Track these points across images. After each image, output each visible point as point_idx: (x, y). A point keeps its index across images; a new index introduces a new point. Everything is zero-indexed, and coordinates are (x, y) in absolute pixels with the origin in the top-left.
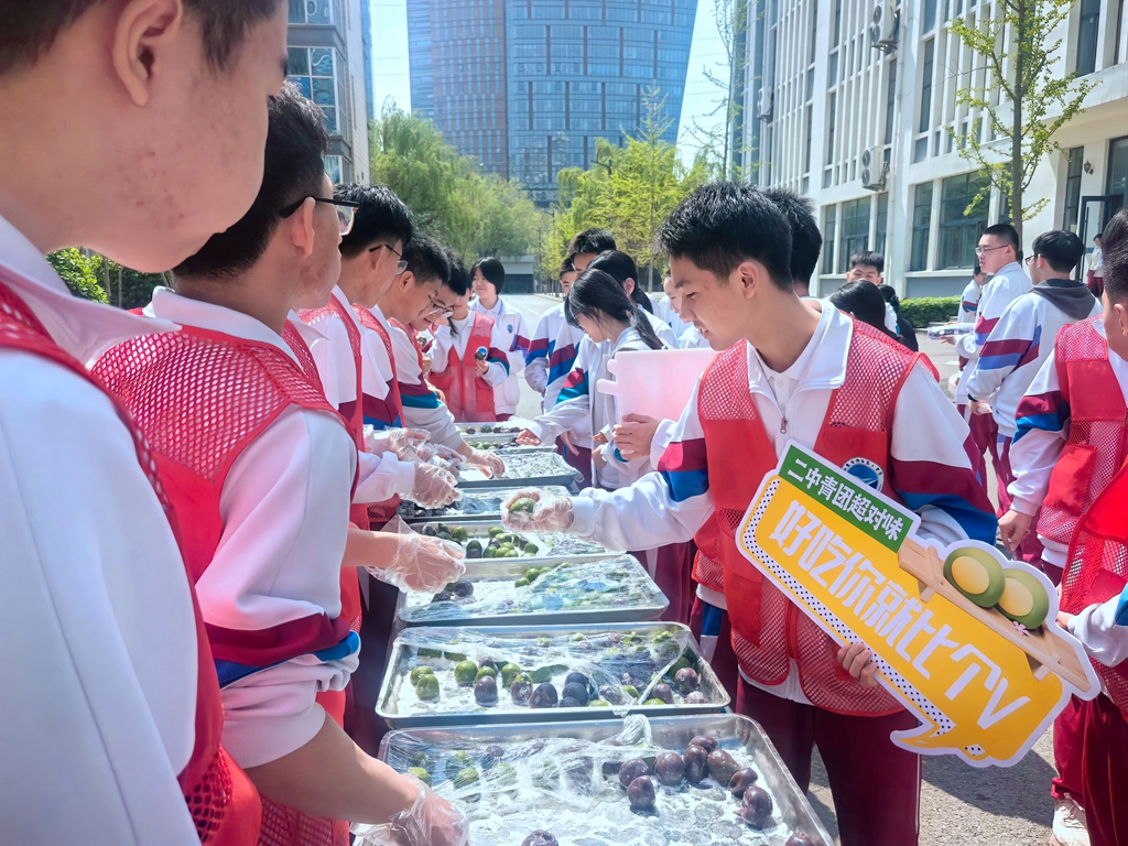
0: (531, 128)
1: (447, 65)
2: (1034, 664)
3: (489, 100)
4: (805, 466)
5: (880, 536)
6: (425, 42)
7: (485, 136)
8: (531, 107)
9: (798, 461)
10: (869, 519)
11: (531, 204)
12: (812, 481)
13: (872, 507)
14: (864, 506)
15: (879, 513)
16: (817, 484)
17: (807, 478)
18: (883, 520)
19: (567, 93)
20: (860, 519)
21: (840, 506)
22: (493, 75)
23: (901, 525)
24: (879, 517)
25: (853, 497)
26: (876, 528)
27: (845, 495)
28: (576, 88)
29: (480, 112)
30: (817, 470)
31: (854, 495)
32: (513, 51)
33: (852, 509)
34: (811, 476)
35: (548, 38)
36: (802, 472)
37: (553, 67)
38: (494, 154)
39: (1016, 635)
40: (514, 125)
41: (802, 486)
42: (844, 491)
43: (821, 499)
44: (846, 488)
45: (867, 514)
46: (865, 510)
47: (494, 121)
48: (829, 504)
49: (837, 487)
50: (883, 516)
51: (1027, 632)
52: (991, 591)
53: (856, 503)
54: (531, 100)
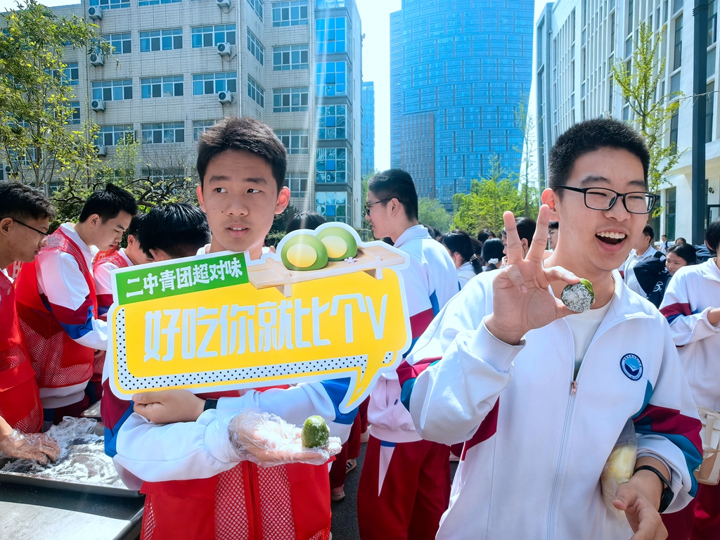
0: (446, 176)
1: (407, 151)
2: (372, 273)
3: (426, 165)
4: (138, 280)
5: (230, 280)
6: (398, 142)
7: (424, 181)
8: (446, 167)
9: (130, 281)
10: (215, 276)
11: (444, 210)
12: (151, 286)
13: (211, 266)
14: (204, 271)
15: (218, 267)
16: (157, 285)
17: (146, 287)
18: (224, 269)
19: (464, 160)
20: (208, 282)
21: (186, 285)
22: (428, 154)
23: (238, 262)
24: (220, 269)
25: (192, 271)
26: (223, 278)
27: (185, 275)
28: (468, 157)
29: (422, 170)
30: (150, 275)
31: (192, 269)
32: (438, 143)
33: (196, 280)
34: (148, 283)
35: (454, 137)
36: (139, 286)
37: (457, 149)
38: (428, 188)
39: (350, 266)
40: (438, 174)
41: (146, 296)
42: (182, 272)
43: (169, 293)
44: (182, 269)
45: (210, 274)
46: (206, 273)
47: (428, 174)
48: (178, 292)
49: (175, 274)
50: (221, 266)
51: (355, 259)
52: (320, 254)
53: (197, 273)
54: (446, 164)
